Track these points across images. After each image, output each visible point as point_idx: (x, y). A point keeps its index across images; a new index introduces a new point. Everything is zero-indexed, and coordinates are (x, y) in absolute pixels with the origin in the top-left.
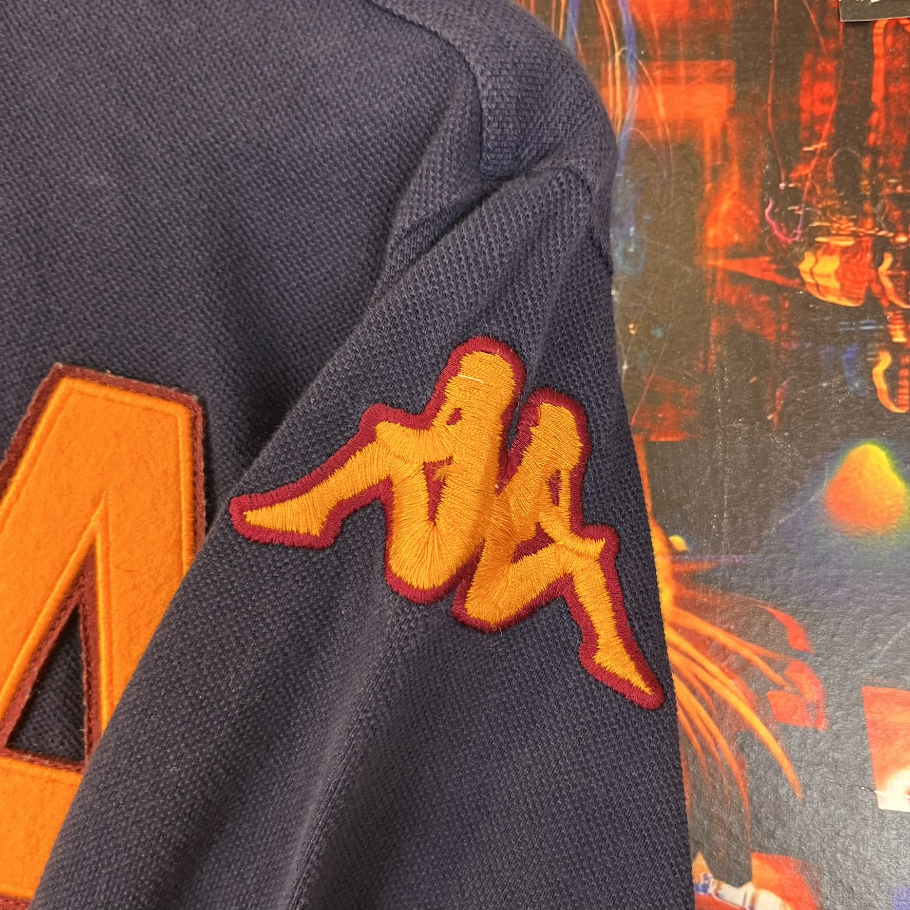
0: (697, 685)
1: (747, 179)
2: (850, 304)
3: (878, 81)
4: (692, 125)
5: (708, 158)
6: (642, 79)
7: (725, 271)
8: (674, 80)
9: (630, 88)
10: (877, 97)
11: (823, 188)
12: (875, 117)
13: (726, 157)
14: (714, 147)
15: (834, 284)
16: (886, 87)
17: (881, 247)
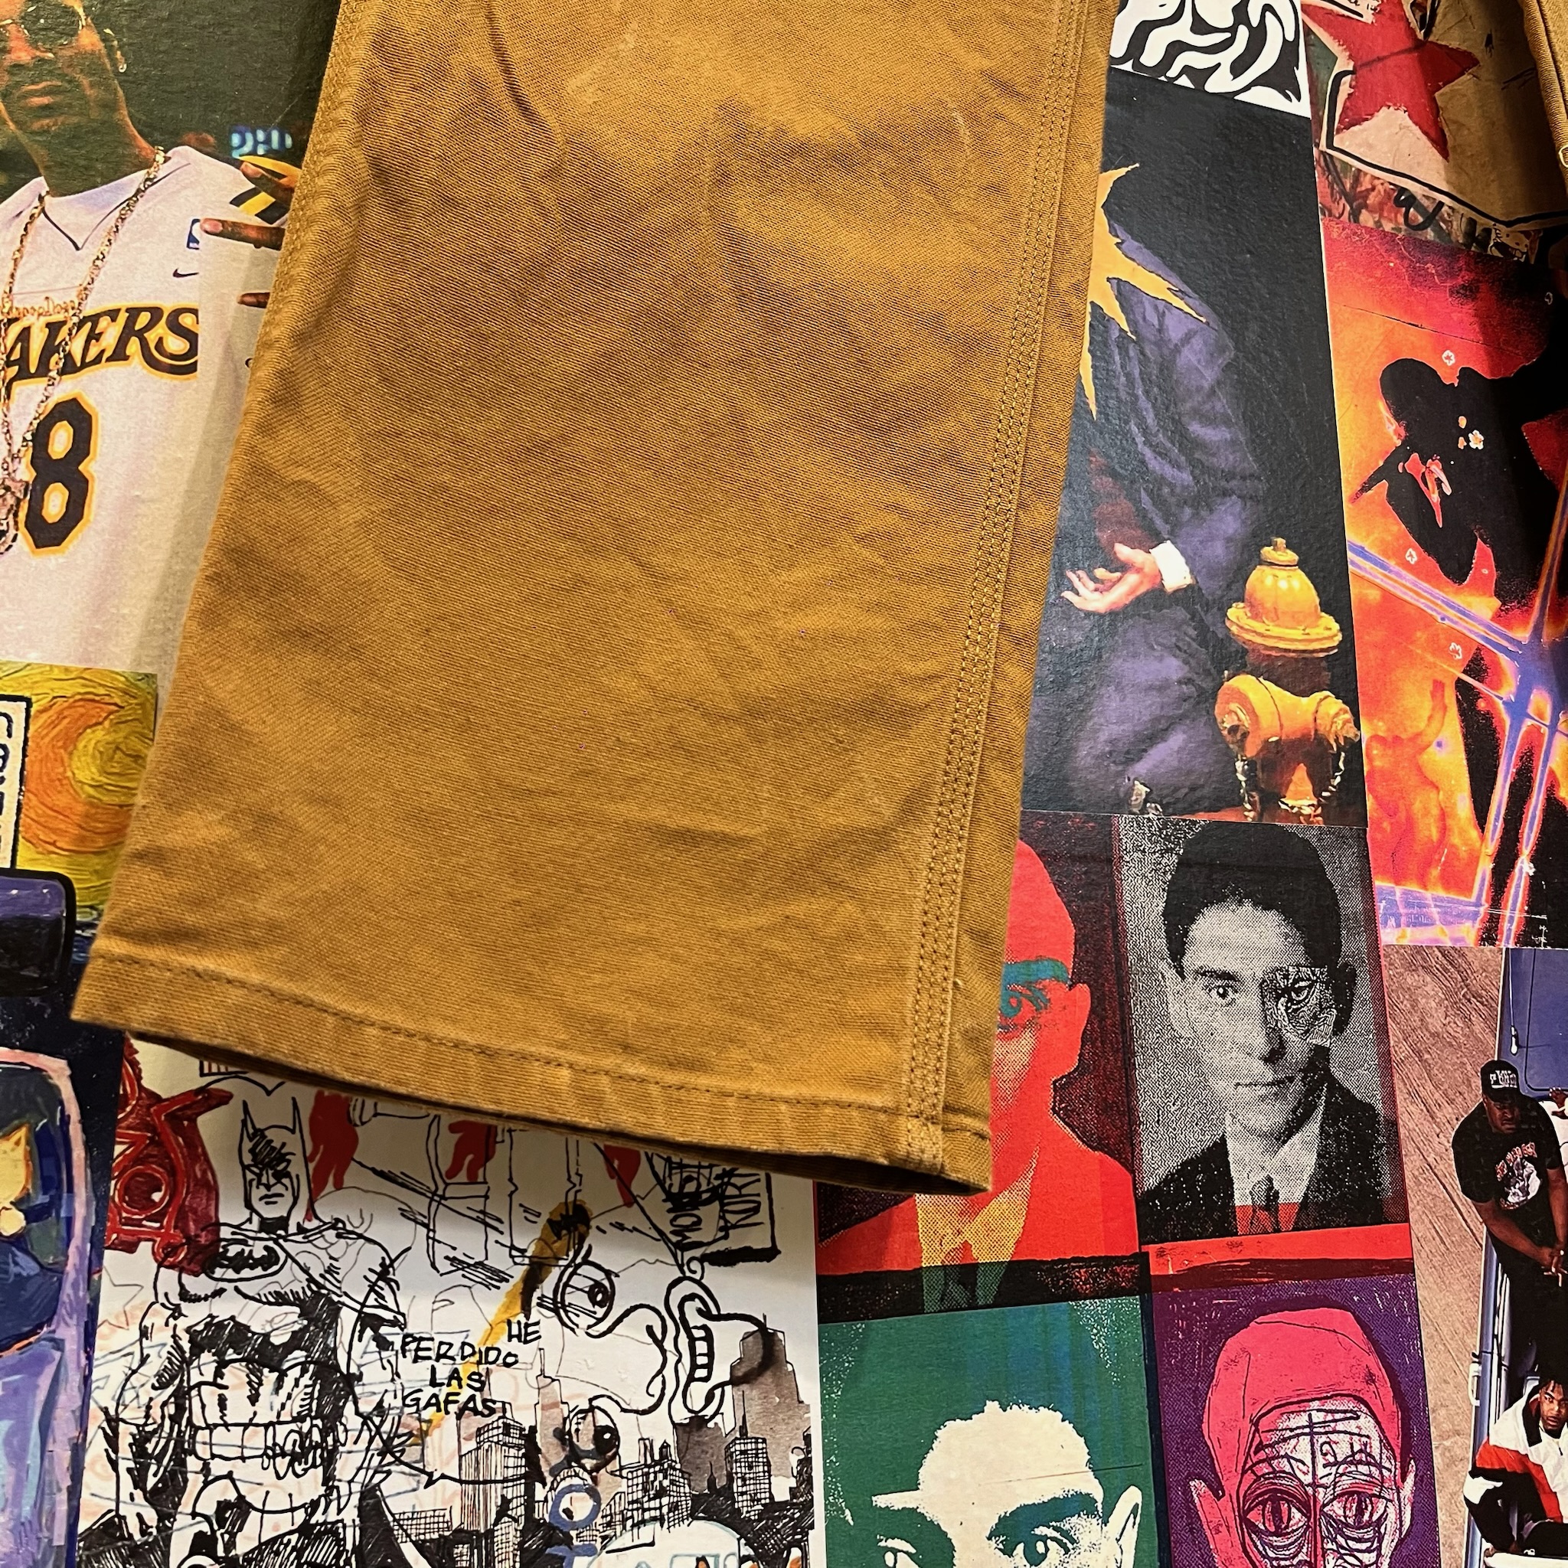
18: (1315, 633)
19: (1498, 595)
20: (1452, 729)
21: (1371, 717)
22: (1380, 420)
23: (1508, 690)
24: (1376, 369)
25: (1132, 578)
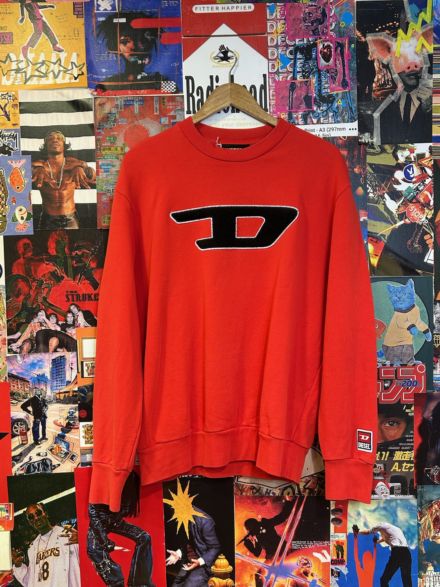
2: (359, 173)
3: (362, 151)
10: (361, 153)
11: (356, 162)
12: (361, 155)
15: (357, 171)
18: (227, 569)
19: (266, 558)
20: (254, 582)
21: (237, 582)
22: (244, 531)
23: (266, 575)
24: (244, 521)
25: (194, 564)
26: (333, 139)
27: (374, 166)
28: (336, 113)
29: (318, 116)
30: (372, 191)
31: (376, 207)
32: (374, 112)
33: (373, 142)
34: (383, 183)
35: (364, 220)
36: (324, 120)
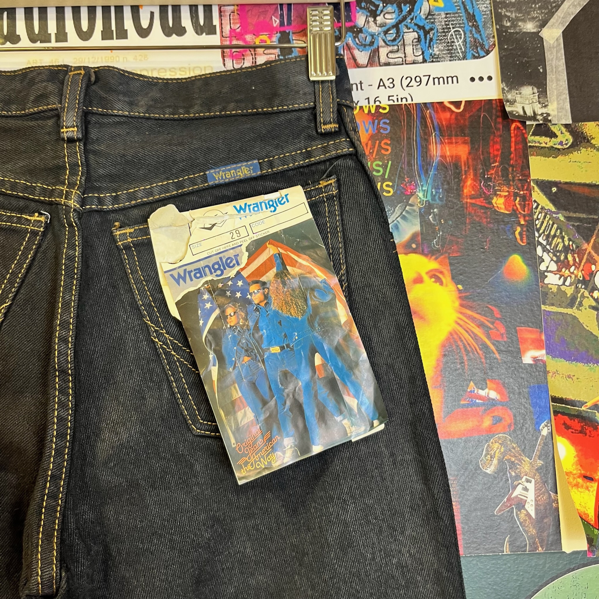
0: (468, 330)
1: (475, 175)
2: (508, 212)
3: (513, 145)
4: (457, 158)
5: (463, 168)
6: (442, 143)
7: (470, 203)
8: (451, 143)
9: (438, 145)
10: (513, 149)
11: (498, 177)
12: (512, 155)
13: (468, 167)
14: (465, 165)
15: (503, 207)
16: (515, 147)
17: (516, 195)
26: (422, 111)
27: (554, 189)
28: (426, 33)
29: (372, 43)
30: (553, 267)
31: (569, 319)
32: (543, 24)
33: (548, 115)
34: (588, 242)
35: (535, 359)
36: (390, 55)
